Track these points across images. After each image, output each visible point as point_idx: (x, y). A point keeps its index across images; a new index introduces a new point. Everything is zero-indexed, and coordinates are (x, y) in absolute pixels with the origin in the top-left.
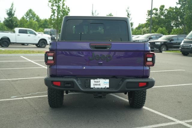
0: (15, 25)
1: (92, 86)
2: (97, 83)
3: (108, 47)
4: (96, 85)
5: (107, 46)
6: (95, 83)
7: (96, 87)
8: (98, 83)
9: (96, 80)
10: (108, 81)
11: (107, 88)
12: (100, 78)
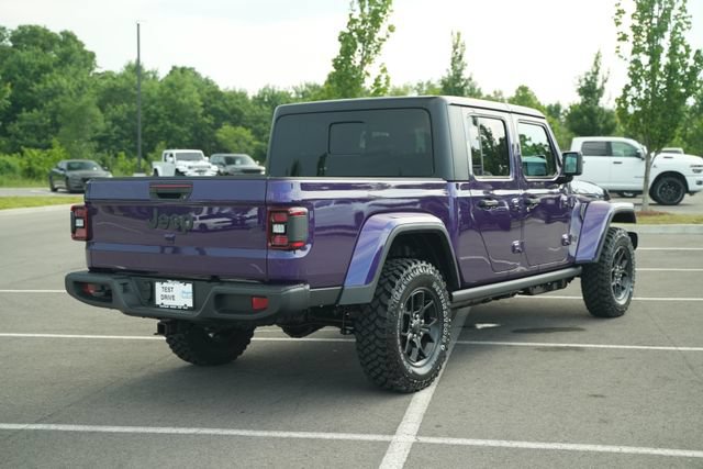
0: (601, 126)
1: (158, 301)
2: (168, 294)
3: (185, 194)
4: (166, 297)
5: (181, 191)
6: (164, 293)
7: (167, 303)
8: (171, 294)
9: (165, 284)
10: (189, 287)
11: (189, 309)
12: (173, 279)
